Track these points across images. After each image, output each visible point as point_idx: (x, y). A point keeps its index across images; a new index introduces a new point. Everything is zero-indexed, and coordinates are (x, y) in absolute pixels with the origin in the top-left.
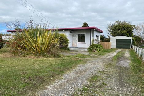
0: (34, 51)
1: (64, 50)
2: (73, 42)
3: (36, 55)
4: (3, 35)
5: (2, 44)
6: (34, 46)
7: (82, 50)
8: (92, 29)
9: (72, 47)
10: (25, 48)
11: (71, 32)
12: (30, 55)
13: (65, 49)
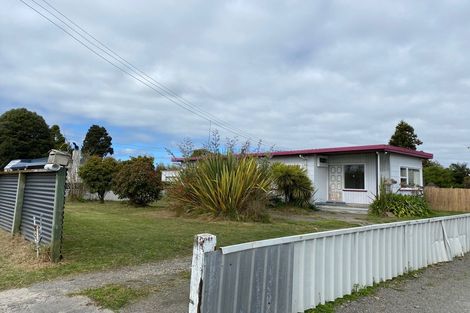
0: (213, 206)
1: (298, 210)
2: (329, 188)
3: (217, 215)
4: (164, 169)
5: (159, 190)
6: (213, 194)
7: (352, 211)
8: (378, 150)
9: (328, 203)
10: (197, 199)
11: (322, 161)
12: (206, 214)
13: (301, 206)
